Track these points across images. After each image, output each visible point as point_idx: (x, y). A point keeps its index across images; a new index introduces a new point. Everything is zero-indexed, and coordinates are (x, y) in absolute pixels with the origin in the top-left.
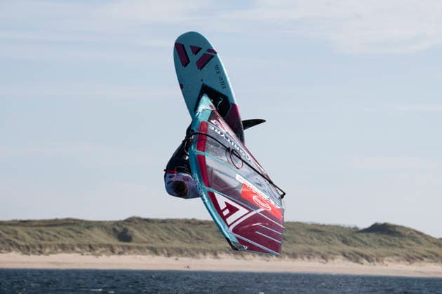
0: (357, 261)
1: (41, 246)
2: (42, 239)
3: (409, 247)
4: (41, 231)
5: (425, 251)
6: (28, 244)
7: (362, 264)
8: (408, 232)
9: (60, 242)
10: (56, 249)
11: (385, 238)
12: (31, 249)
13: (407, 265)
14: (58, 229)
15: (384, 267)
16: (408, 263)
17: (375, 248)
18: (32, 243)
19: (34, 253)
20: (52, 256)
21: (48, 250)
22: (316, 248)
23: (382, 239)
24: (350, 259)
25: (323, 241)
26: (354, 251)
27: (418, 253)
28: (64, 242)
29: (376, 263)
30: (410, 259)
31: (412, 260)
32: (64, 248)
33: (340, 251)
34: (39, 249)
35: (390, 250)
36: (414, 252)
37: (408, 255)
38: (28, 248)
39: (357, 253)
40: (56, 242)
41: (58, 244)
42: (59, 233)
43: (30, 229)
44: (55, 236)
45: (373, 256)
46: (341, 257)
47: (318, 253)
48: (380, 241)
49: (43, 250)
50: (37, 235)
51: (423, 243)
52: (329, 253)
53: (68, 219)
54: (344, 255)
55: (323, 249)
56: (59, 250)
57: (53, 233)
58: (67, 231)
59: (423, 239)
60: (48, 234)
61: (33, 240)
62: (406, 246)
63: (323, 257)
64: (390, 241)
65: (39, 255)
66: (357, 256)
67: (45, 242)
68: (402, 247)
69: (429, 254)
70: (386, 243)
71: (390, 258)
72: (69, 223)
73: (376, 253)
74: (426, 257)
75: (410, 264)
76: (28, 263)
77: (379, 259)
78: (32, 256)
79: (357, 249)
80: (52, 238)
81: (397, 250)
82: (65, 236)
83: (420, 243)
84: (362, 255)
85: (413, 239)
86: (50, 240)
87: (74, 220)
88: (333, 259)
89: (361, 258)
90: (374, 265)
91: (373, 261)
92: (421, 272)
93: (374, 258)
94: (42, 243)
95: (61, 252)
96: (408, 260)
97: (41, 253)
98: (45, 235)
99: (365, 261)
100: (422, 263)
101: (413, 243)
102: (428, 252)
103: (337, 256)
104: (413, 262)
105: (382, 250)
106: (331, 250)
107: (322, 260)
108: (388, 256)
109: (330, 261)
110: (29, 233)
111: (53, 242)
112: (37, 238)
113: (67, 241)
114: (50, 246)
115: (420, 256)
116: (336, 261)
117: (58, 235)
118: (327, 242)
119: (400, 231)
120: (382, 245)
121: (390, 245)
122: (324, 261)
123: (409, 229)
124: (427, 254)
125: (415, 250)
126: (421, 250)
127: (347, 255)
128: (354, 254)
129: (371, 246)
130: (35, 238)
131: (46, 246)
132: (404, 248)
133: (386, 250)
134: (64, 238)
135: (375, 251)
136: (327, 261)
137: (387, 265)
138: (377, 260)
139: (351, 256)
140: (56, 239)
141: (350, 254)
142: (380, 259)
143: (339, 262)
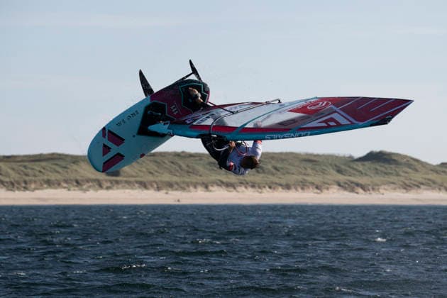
0: (352, 190)
1: (25, 182)
2: (27, 175)
3: (406, 175)
4: (25, 167)
5: (422, 178)
6: (12, 180)
7: (357, 193)
8: (405, 160)
9: (46, 178)
10: (42, 185)
11: (381, 166)
12: (16, 185)
13: (403, 193)
14: (44, 164)
15: (381, 196)
16: (405, 191)
17: (371, 177)
18: (16, 179)
19: (18, 189)
20: (37, 192)
21: (33, 186)
22: (309, 179)
23: (378, 167)
24: (345, 189)
25: (317, 171)
26: (349, 181)
27: (415, 181)
28: (49, 178)
29: (371, 192)
30: (407, 187)
31: (409, 188)
32: (49, 183)
33: (334, 181)
34: (23, 185)
35: (387, 179)
36: (411, 179)
37: (405, 184)
38: (12, 184)
39: (352, 182)
40: (41, 178)
41: (43, 180)
42: (44, 169)
43: (14, 165)
44: (40, 172)
45: (369, 185)
46: (336, 187)
47: (313, 184)
48: (377, 169)
49: (28, 186)
50: (22, 171)
51: (420, 170)
52: (324, 183)
53: (53, 154)
54: (339, 185)
55: (317, 179)
56: (45, 186)
57: (38, 169)
58: (54, 166)
59: (420, 166)
60: (33, 169)
61: (18, 175)
62: (403, 174)
63: (317, 188)
64: (386, 168)
65: (24, 191)
66: (353, 185)
67: (30, 178)
68: (398, 175)
69: (426, 181)
70: (382, 171)
71: (386, 187)
72: (54, 158)
73: (372, 182)
74: (423, 184)
75: (407, 192)
76: (14, 199)
77: (375, 187)
78: (17, 192)
79: (352, 179)
80: (37, 173)
81: (393, 178)
82: (51, 172)
83: (416, 170)
84: (358, 185)
85: (409, 166)
86: (35, 176)
87: (60, 155)
88: (328, 189)
89: (356, 187)
90: (370, 194)
91: (369, 190)
92: (417, 200)
93: (370, 187)
94: (27, 178)
95: (47, 188)
96: (405, 188)
97: (26, 188)
98: (29, 171)
99: (360, 190)
100: (419, 191)
101: (410, 170)
102: (425, 179)
103: (332, 186)
104: (410, 190)
105: (377, 179)
106: (326, 181)
107: (316, 191)
108: (384, 184)
109: (325, 191)
110: (13, 169)
111: (39, 178)
112: (22, 173)
113: (53, 177)
114: (35, 182)
115: (417, 184)
116: (331, 191)
117: (42, 170)
118: (322, 172)
119: (396, 158)
120: (377, 173)
121: (386, 173)
122: (319, 191)
123: (405, 157)
124: (424, 181)
125: (412, 178)
126: (418, 177)
127: (342, 184)
128: (349, 183)
129: (366, 175)
130: (19, 174)
131: (31, 182)
132: (400, 176)
133: (382, 178)
134: (50, 174)
135: (371, 179)
136: (322, 191)
137: (383, 194)
138: (373, 189)
139: (347, 186)
140: (41, 174)
141: (345, 183)
142: (377, 187)
143: (334, 193)
